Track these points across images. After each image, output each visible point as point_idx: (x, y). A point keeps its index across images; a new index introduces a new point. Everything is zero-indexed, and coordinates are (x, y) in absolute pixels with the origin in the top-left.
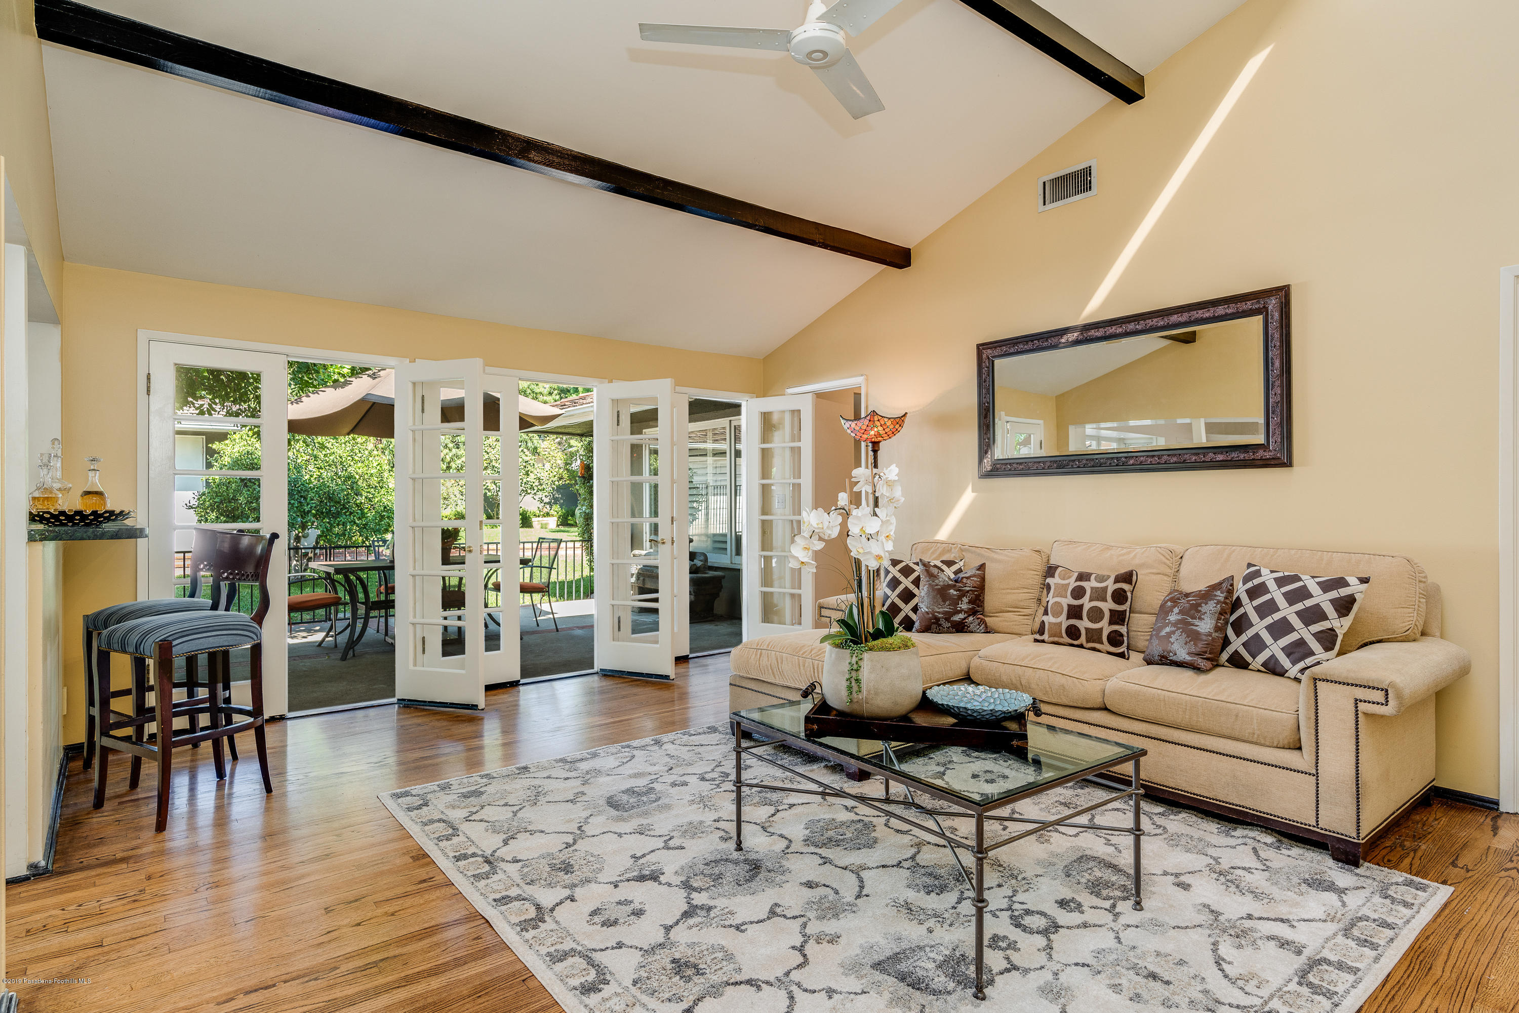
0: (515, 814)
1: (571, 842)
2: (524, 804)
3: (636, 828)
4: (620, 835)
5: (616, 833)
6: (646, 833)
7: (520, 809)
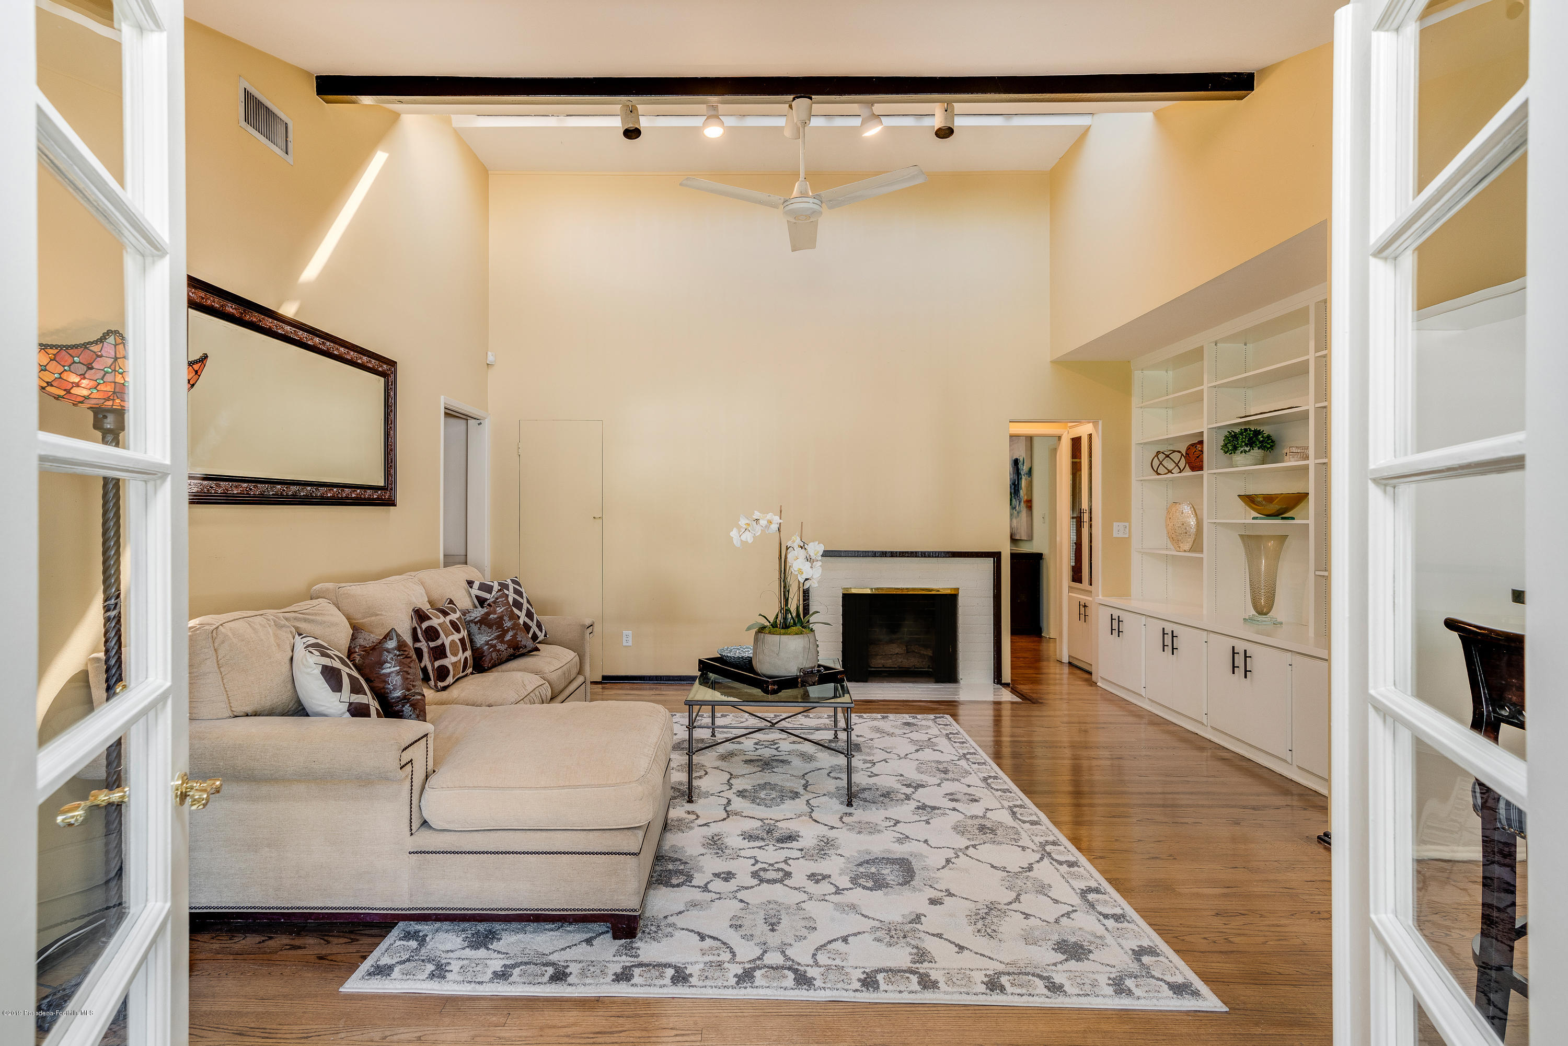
0: (1017, 899)
1: (971, 849)
2: (1007, 907)
3: (908, 843)
4: (926, 841)
5: (928, 844)
6: (904, 836)
7: (1011, 903)
